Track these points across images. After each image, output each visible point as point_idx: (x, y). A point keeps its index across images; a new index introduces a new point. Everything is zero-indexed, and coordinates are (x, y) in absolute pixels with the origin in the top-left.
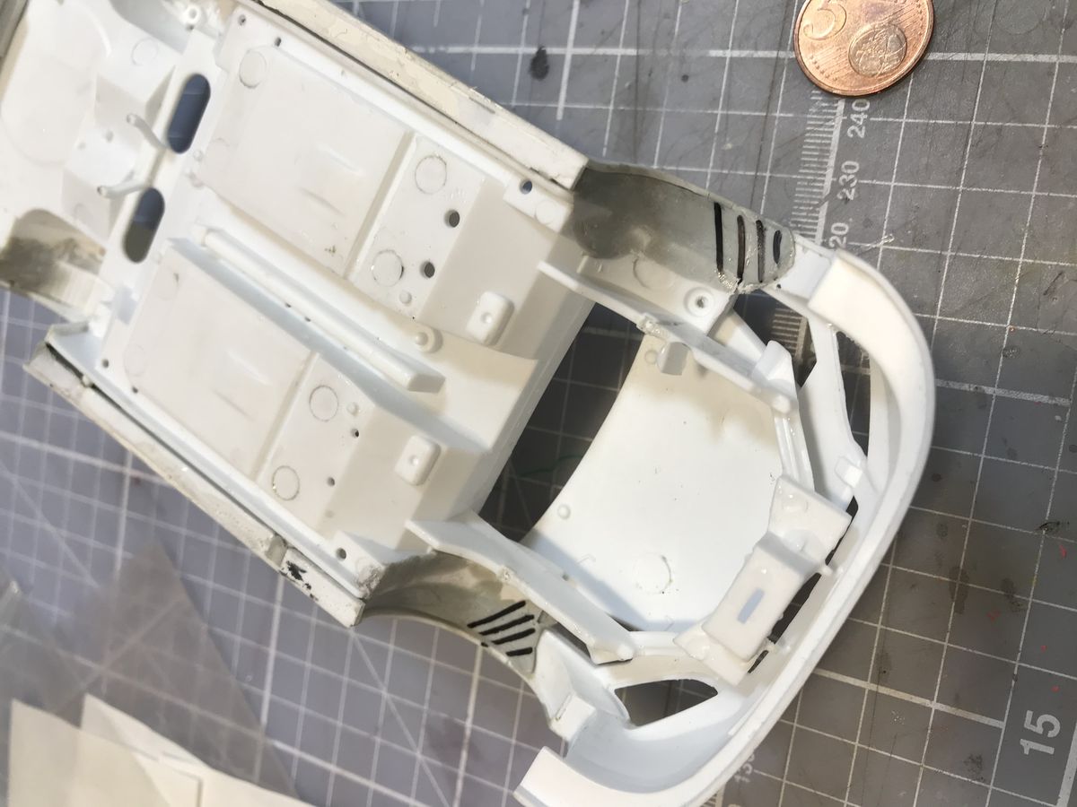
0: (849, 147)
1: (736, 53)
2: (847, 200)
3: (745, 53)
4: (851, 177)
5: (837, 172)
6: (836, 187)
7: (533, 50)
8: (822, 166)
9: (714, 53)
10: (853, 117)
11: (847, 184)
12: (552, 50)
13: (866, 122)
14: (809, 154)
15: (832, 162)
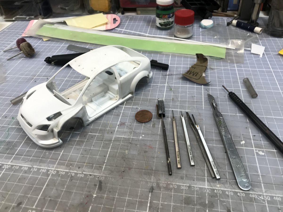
0: (39, 169)
1: (61, 154)
2: (31, 169)
3: (61, 155)
4: (34, 170)
5: (36, 168)
6: (34, 168)
7: (75, 127)
8: (38, 166)
9: (63, 151)
10: (44, 170)
11: (33, 169)
12: (74, 129)
13: (42, 172)
14: (41, 164)
15: (38, 167)
